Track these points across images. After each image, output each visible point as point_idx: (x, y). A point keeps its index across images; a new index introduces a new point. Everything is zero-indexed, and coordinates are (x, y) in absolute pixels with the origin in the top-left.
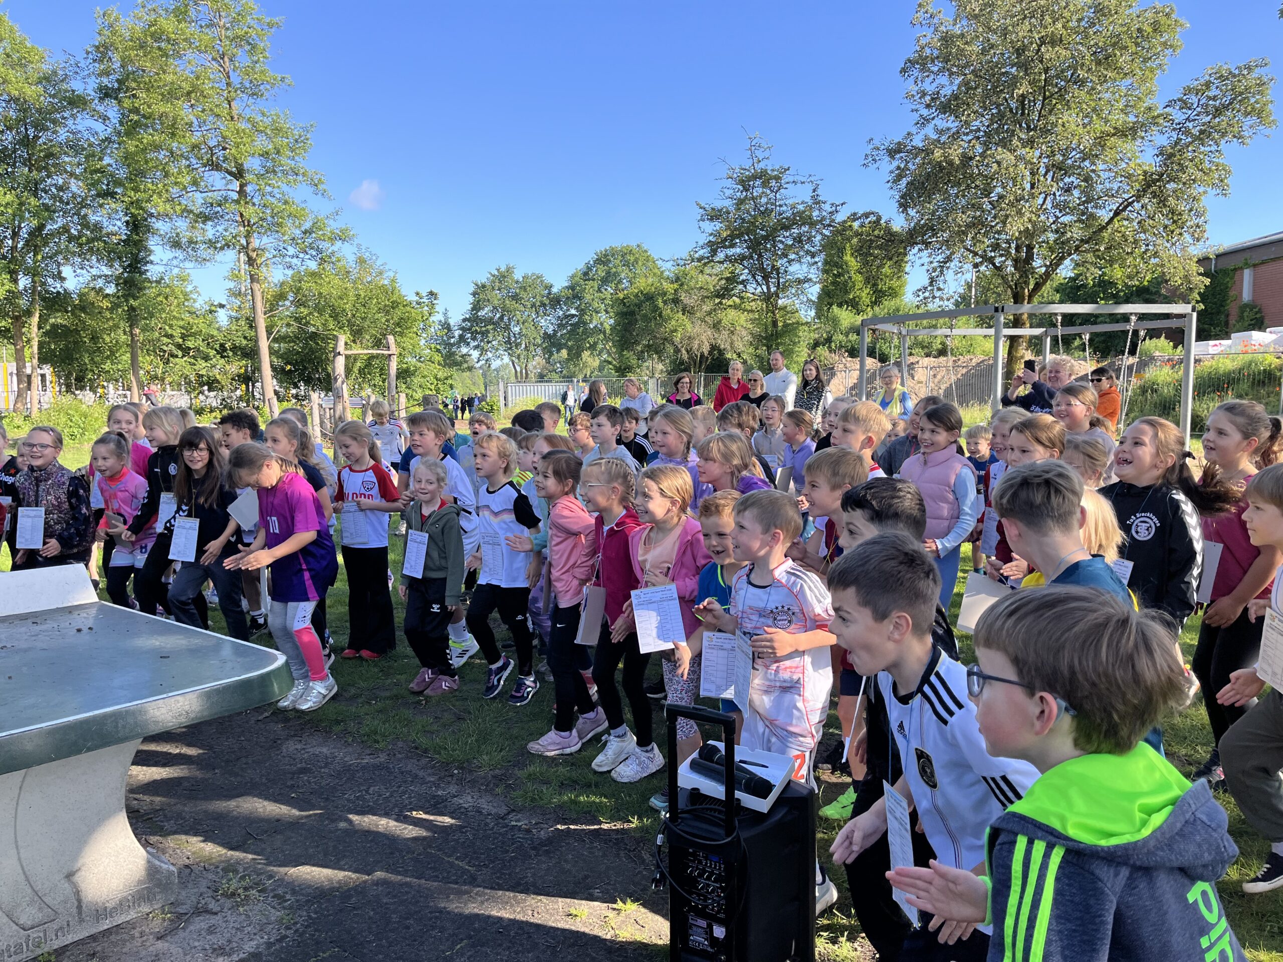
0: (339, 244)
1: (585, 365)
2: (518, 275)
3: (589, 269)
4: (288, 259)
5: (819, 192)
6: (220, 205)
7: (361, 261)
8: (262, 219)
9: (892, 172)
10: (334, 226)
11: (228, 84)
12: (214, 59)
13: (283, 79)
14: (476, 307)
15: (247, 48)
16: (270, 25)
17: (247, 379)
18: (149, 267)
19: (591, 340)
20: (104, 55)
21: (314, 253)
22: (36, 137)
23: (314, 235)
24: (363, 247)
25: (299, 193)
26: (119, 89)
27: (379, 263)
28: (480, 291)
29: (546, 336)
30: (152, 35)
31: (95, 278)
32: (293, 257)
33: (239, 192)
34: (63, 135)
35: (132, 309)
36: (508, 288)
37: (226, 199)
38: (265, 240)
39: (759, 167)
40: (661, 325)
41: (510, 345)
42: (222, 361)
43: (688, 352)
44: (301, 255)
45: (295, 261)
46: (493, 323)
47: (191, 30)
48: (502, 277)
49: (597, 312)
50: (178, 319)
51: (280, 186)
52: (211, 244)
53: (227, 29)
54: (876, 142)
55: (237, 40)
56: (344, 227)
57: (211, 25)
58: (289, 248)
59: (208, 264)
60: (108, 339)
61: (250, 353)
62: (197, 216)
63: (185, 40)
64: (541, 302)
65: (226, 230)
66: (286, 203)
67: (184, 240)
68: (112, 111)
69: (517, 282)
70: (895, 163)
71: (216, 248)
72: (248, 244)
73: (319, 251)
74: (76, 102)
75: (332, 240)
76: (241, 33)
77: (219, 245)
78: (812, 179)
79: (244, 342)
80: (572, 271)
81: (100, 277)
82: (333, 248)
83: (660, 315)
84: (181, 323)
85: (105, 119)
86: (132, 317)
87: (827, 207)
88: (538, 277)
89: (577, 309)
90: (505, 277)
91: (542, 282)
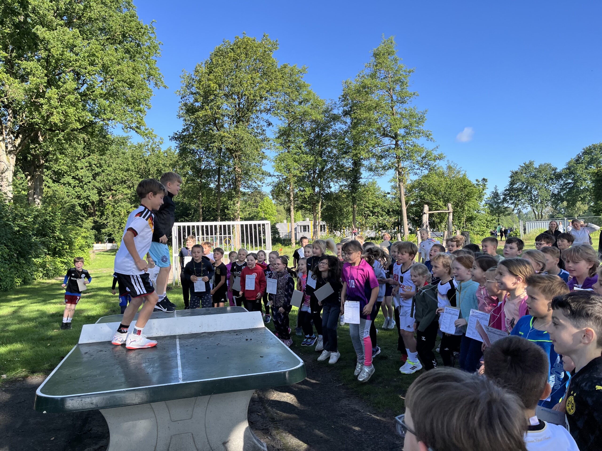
0: (438, 161)
1: (579, 209)
2: (536, 165)
3: (579, 158)
4: (415, 171)
6: (387, 151)
7: (449, 168)
8: (404, 155)
10: (436, 153)
11: (392, 101)
13: (414, 94)
14: (512, 183)
15: (400, 84)
16: (409, 72)
17: (398, 224)
18: (360, 180)
19: (582, 196)
20: (345, 98)
21: (427, 167)
22: (322, 134)
23: (427, 159)
24: (450, 161)
25: (421, 141)
26: (351, 111)
27: (458, 168)
28: (514, 177)
29: (554, 195)
30: (362, 87)
31: (341, 186)
32: (417, 169)
33: (395, 145)
34: (331, 132)
35: (354, 197)
36: (530, 172)
37: (390, 148)
38: (406, 163)
41: (532, 201)
44: (421, 168)
45: (418, 171)
46: (522, 191)
48: (527, 167)
49: (585, 180)
50: (372, 200)
51: (412, 140)
52: (384, 168)
53: (392, 78)
55: (396, 81)
56: (440, 153)
57: (385, 78)
58: (416, 166)
59: (383, 176)
60: (345, 210)
62: (379, 157)
63: (375, 86)
64: (550, 178)
65: (390, 161)
66: (414, 146)
67: (374, 167)
68: (348, 120)
69: (536, 169)
72: (398, 166)
73: (429, 165)
74: (335, 118)
75: (435, 160)
76: (397, 78)
77: (386, 168)
79: (397, 208)
80: (569, 160)
81: (342, 186)
82: (435, 163)
84: (373, 202)
85: (345, 123)
86: (354, 201)
88: (548, 165)
89: (572, 179)
90: (529, 167)
91: (550, 167)
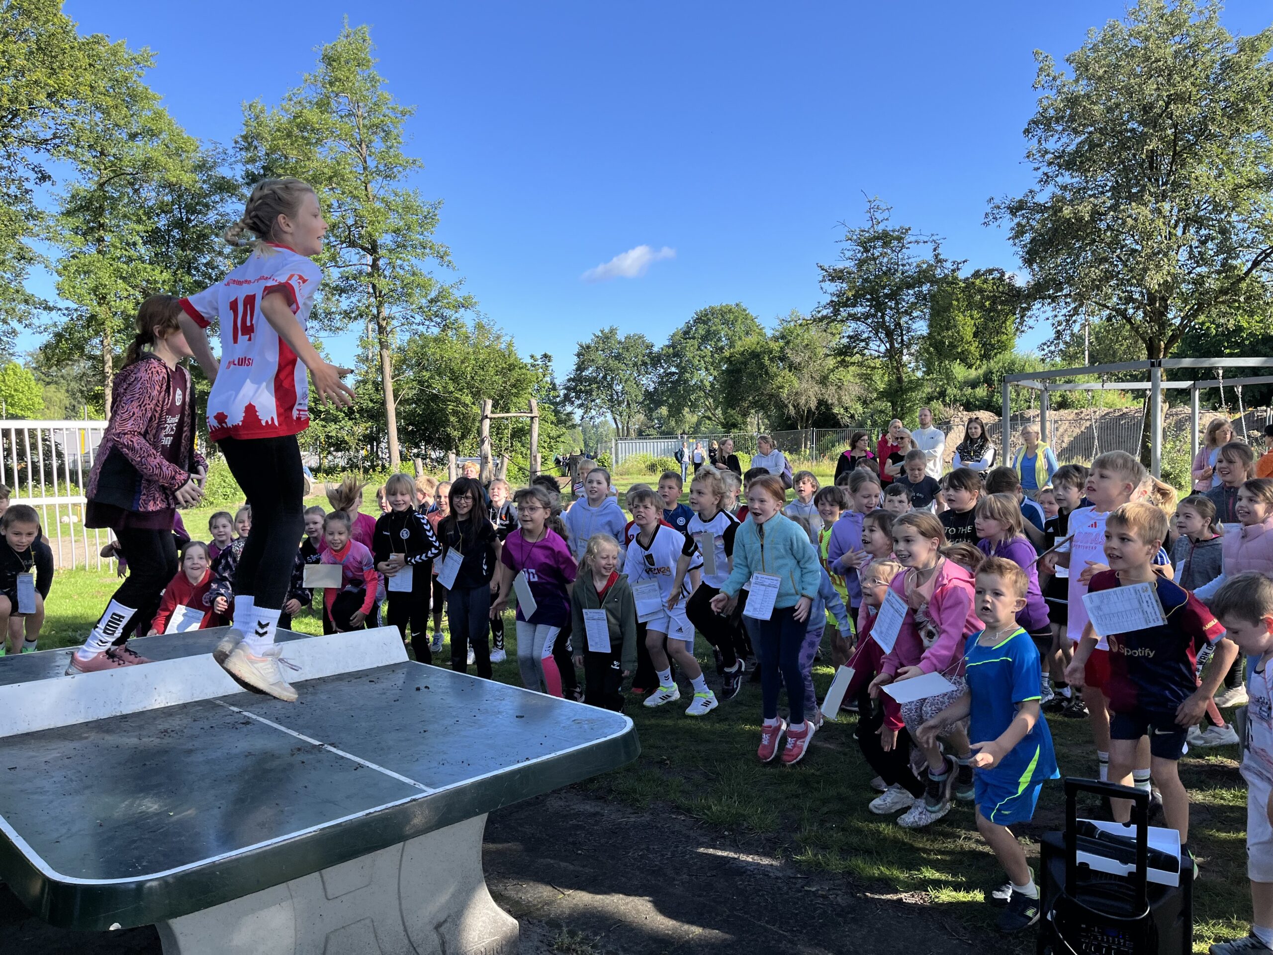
0: (461, 311)
1: (684, 421)
2: (621, 336)
3: (690, 328)
4: (415, 327)
5: (939, 251)
6: (354, 279)
7: (479, 327)
8: (393, 290)
9: (1012, 229)
10: (458, 295)
11: (365, 169)
12: (352, 145)
13: (414, 162)
14: (580, 368)
15: (382, 134)
16: (403, 114)
17: (371, 439)
19: (692, 397)
20: (250, 144)
21: (439, 320)
23: (439, 303)
24: (482, 314)
25: (426, 265)
27: (496, 328)
28: (584, 353)
29: (648, 395)
30: (298, 126)
32: (419, 324)
33: (372, 266)
34: (212, 217)
36: (611, 349)
37: (360, 273)
38: (395, 309)
39: (880, 228)
40: (767, 382)
41: (613, 403)
42: (350, 423)
43: (794, 406)
44: (427, 323)
45: (421, 328)
46: (597, 383)
47: (332, 119)
48: (606, 338)
49: (697, 370)
51: (410, 260)
53: (365, 118)
54: (997, 201)
55: (374, 128)
56: (466, 295)
57: (350, 115)
58: (416, 316)
59: (341, 332)
61: (377, 415)
62: (333, 289)
63: (328, 129)
64: (642, 361)
65: (359, 301)
66: (414, 274)
67: (320, 311)
69: (620, 343)
70: (1016, 220)
71: (350, 318)
72: (379, 313)
73: (444, 318)
74: (226, 187)
75: (456, 307)
76: (376, 121)
77: (353, 315)
78: (934, 238)
79: (371, 405)
80: (674, 331)
82: (457, 315)
83: (767, 373)
87: (949, 265)
88: (640, 338)
89: (677, 366)
90: (608, 338)
91: (643, 342)
